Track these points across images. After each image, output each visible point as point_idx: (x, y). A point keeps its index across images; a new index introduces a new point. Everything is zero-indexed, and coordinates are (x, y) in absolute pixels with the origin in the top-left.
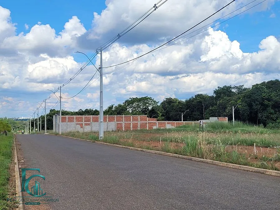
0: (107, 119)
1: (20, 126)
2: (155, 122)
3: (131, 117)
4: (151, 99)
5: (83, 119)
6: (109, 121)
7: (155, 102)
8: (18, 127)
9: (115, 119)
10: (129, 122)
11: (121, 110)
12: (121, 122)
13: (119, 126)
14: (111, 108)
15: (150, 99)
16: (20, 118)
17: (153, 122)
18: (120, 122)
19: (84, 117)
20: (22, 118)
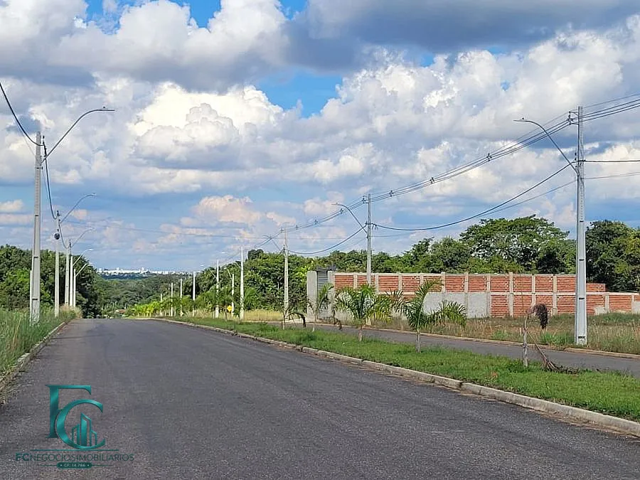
0: (466, 284)
1: (122, 294)
2: (599, 293)
3: (534, 278)
4: (545, 224)
5: (400, 282)
6: (471, 289)
7: (556, 232)
8: (118, 299)
9: (488, 284)
10: (527, 293)
11: (456, 254)
12: (505, 294)
13: (499, 302)
14: (421, 249)
15: (542, 223)
16: (112, 272)
17: (596, 293)
18: (501, 294)
19: (400, 278)
20: (118, 271)
